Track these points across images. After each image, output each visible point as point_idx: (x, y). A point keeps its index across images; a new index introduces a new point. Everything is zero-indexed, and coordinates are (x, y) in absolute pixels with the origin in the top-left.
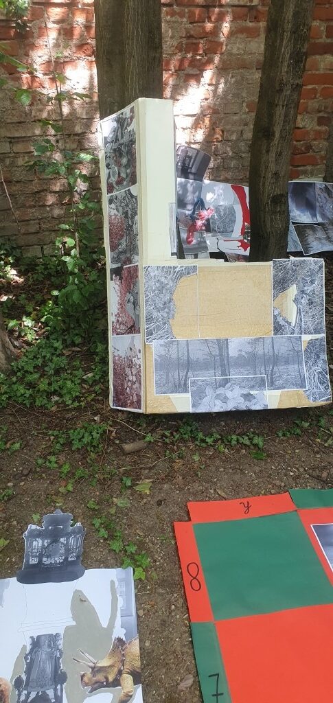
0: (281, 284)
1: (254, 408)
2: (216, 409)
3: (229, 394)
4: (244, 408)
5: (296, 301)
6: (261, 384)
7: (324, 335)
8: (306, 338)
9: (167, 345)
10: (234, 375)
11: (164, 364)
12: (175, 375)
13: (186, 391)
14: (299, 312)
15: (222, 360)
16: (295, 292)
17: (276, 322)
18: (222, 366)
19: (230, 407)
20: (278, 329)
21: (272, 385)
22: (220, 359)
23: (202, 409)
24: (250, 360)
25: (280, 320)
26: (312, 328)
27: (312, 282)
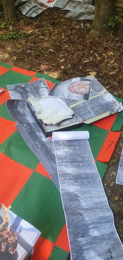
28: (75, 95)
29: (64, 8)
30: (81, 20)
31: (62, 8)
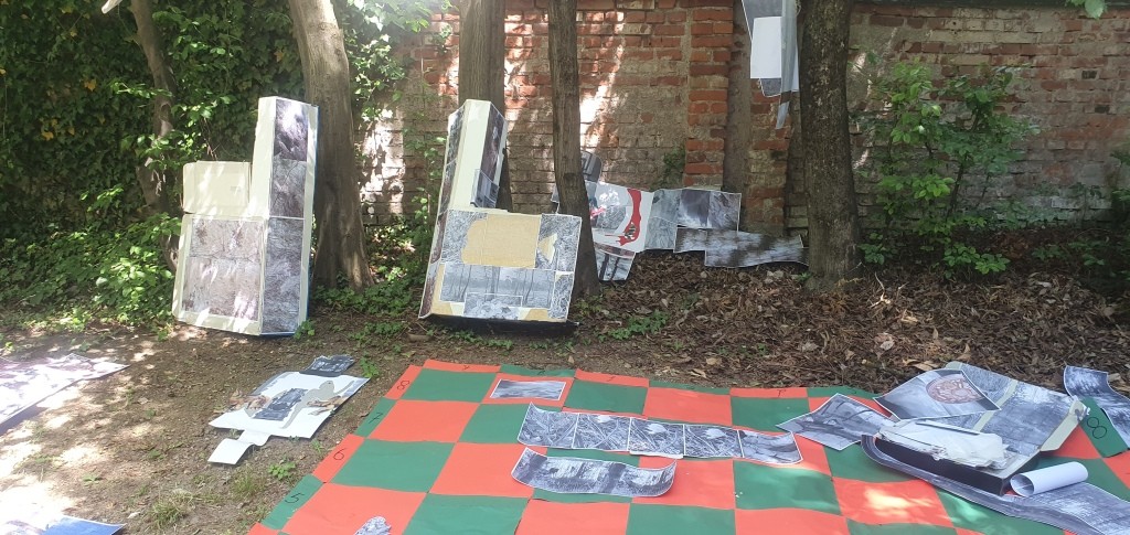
0: (545, 232)
1: (507, 318)
2: (480, 316)
3: (493, 307)
4: (500, 317)
5: (554, 245)
6: (518, 303)
7: (573, 273)
8: (559, 273)
9: (456, 266)
10: (500, 293)
11: (451, 280)
12: (456, 289)
13: (462, 301)
14: (556, 254)
15: (493, 281)
16: (556, 239)
17: (538, 258)
18: (493, 286)
19: (490, 315)
20: (538, 264)
21: (525, 303)
22: (492, 282)
23: (470, 315)
24: (514, 285)
25: (540, 257)
26: (565, 267)
27: (570, 233)
28: (957, 406)
29: (678, 248)
30: (755, 267)
31: (673, 247)
